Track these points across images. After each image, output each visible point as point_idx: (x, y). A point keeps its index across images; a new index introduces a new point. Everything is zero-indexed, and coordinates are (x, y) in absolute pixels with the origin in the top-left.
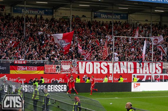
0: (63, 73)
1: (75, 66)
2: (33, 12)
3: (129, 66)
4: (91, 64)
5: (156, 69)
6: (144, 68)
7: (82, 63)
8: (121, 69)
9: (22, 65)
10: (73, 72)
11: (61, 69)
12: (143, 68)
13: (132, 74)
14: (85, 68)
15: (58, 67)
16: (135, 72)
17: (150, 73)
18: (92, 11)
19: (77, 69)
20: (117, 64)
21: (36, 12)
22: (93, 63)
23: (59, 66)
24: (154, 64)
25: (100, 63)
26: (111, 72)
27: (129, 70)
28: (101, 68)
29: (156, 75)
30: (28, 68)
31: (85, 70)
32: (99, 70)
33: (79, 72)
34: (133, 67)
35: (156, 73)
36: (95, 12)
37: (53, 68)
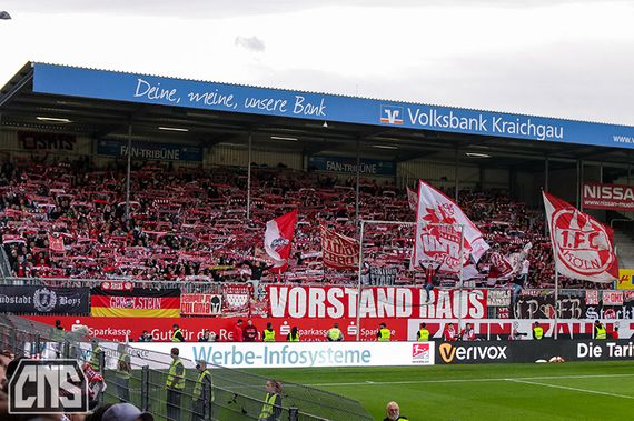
0: (229, 315)
1: (261, 299)
2: (148, 153)
3: (399, 298)
4: (302, 292)
5: (470, 305)
6: (440, 305)
7: (279, 290)
8: (380, 304)
9: (124, 293)
10: (254, 313)
11: (224, 304)
12: (435, 304)
13: (407, 318)
14: (287, 304)
15: (216, 300)
16: (416, 314)
17: (454, 317)
18: (303, 154)
19: (265, 305)
20: (368, 293)
21: (158, 153)
22: (307, 289)
23: (220, 297)
24: (465, 293)
25: (326, 289)
26: (352, 314)
27: (400, 309)
28: (327, 304)
29: (470, 321)
30: (137, 301)
31: (287, 309)
32: (322, 307)
33: (270, 315)
34: (409, 300)
35: (468, 317)
36: (310, 155)
37: (203, 301)
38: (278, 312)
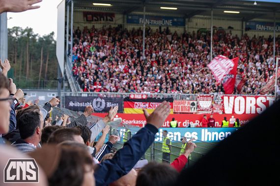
0: (201, 113)
1: (219, 103)
2: (155, 22)
4: (242, 99)
7: (229, 98)
9: (142, 100)
10: (215, 111)
11: (198, 106)
14: (234, 106)
15: (193, 104)
18: (243, 21)
19: (221, 107)
21: (160, 22)
22: (245, 98)
23: (195, 102)
25: (256, 98)
28: (257, 106)
30: (149, 104)
31: (233, 109)
32: (254, 108)
33: (224, 112)
36: (247, 21)
37: (186, 105)
38: (228, 111)
